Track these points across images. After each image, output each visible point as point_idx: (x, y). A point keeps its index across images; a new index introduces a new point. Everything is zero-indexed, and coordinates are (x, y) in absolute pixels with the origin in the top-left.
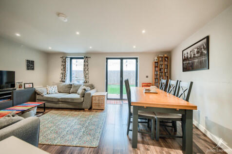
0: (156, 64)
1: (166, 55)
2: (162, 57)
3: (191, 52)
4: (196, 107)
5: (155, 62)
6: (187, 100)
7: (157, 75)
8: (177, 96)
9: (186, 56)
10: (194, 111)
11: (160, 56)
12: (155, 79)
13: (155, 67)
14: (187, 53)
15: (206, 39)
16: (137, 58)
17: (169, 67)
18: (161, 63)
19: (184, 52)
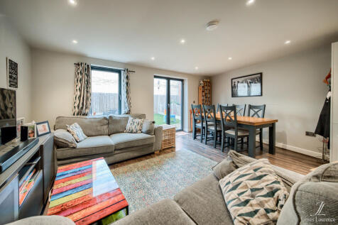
0: (203, 89)
2: (206, 82)
3: (243, 81)
4: (277, 121)
5: (202, 87)
10: (276, 123)
11: (205, 80)
13: (203, 92)
14: (238, 82)
15: (259, 75)
16: (182, 81)
17: (211, 92)
18: (206, 88)
19: (233, 81)
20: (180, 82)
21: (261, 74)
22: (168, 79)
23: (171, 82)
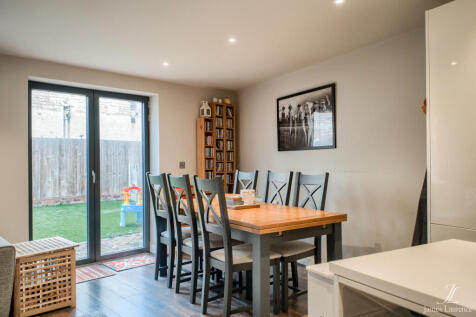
0: (209, 126)
1: (228, 101)
2: (221, 106)
3: (299, 106)
4: (344, 217)
5: (206, 120)
6: (322, 208)
7: (208, 159)
8: (297, 205)
9: (286, 114)
11: (215, 100)
12: (207, 171)
13: (207, 134)
14: (290, 108)
15: (330, 89)
16: (145, 100)
17: (234, 134)
18: (218, 122)
19: (281, 103)
20: (139, 106)
21: (333, 86)
22: (93, 96)
23: (103, 101)
